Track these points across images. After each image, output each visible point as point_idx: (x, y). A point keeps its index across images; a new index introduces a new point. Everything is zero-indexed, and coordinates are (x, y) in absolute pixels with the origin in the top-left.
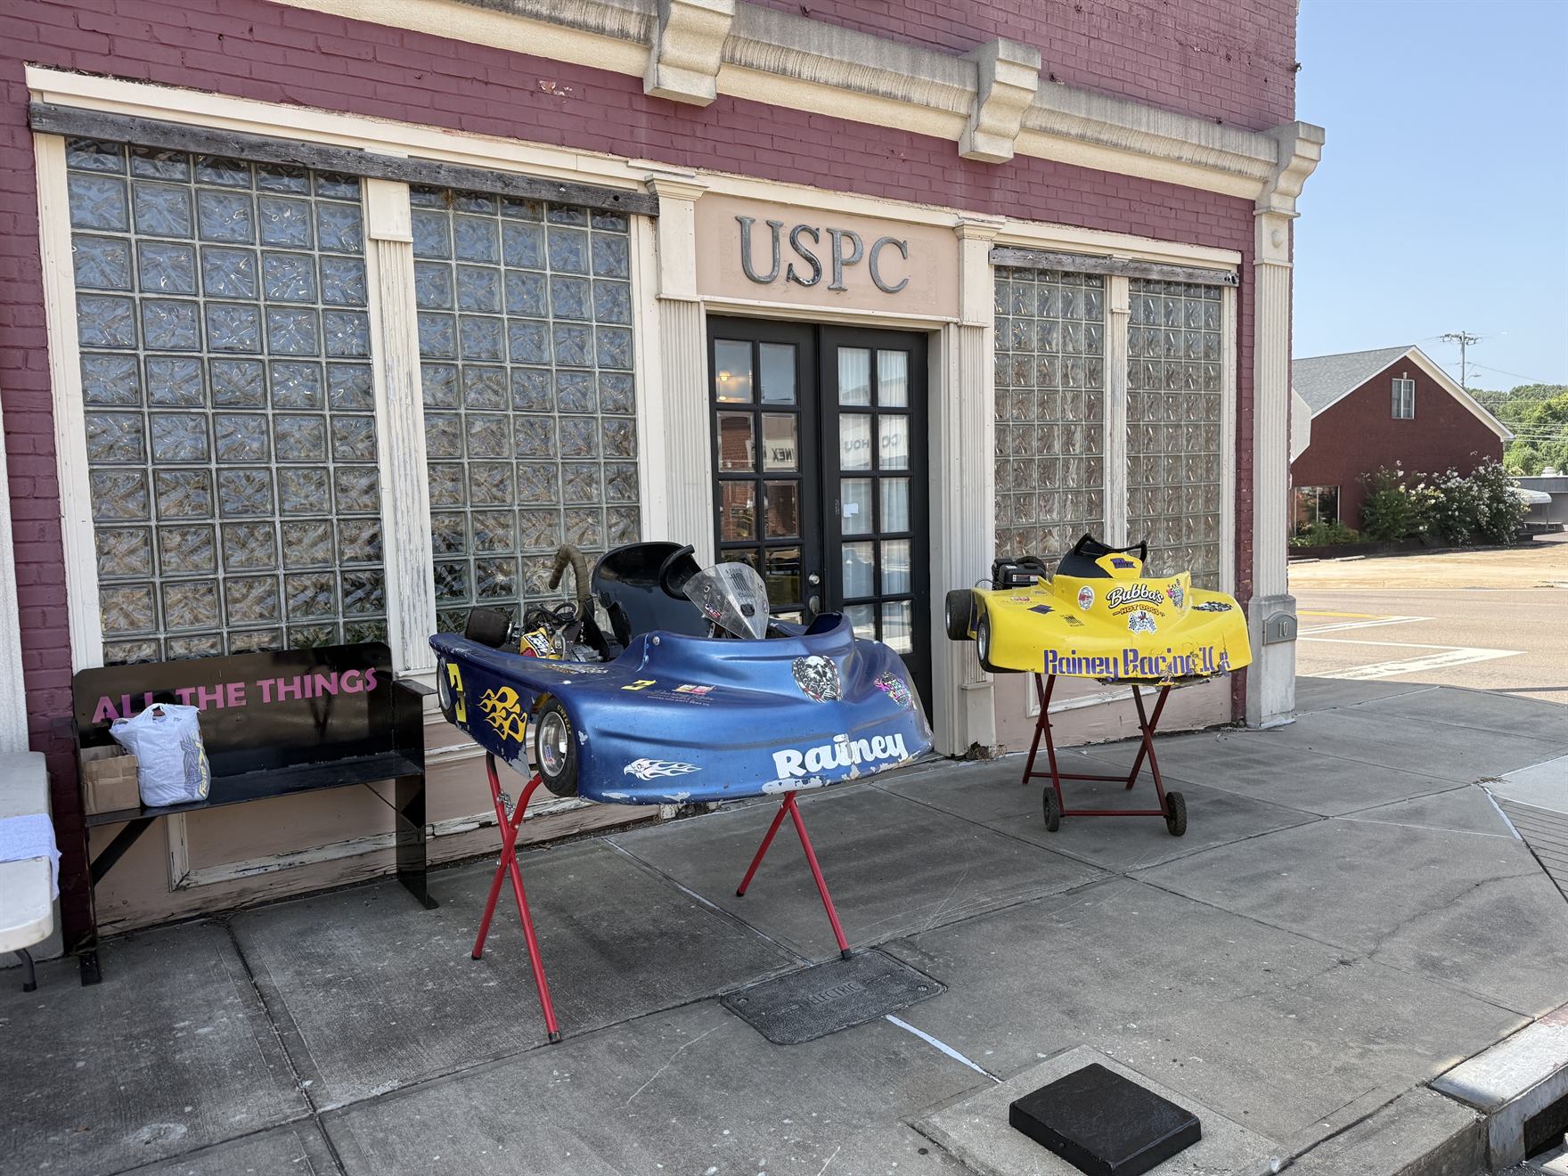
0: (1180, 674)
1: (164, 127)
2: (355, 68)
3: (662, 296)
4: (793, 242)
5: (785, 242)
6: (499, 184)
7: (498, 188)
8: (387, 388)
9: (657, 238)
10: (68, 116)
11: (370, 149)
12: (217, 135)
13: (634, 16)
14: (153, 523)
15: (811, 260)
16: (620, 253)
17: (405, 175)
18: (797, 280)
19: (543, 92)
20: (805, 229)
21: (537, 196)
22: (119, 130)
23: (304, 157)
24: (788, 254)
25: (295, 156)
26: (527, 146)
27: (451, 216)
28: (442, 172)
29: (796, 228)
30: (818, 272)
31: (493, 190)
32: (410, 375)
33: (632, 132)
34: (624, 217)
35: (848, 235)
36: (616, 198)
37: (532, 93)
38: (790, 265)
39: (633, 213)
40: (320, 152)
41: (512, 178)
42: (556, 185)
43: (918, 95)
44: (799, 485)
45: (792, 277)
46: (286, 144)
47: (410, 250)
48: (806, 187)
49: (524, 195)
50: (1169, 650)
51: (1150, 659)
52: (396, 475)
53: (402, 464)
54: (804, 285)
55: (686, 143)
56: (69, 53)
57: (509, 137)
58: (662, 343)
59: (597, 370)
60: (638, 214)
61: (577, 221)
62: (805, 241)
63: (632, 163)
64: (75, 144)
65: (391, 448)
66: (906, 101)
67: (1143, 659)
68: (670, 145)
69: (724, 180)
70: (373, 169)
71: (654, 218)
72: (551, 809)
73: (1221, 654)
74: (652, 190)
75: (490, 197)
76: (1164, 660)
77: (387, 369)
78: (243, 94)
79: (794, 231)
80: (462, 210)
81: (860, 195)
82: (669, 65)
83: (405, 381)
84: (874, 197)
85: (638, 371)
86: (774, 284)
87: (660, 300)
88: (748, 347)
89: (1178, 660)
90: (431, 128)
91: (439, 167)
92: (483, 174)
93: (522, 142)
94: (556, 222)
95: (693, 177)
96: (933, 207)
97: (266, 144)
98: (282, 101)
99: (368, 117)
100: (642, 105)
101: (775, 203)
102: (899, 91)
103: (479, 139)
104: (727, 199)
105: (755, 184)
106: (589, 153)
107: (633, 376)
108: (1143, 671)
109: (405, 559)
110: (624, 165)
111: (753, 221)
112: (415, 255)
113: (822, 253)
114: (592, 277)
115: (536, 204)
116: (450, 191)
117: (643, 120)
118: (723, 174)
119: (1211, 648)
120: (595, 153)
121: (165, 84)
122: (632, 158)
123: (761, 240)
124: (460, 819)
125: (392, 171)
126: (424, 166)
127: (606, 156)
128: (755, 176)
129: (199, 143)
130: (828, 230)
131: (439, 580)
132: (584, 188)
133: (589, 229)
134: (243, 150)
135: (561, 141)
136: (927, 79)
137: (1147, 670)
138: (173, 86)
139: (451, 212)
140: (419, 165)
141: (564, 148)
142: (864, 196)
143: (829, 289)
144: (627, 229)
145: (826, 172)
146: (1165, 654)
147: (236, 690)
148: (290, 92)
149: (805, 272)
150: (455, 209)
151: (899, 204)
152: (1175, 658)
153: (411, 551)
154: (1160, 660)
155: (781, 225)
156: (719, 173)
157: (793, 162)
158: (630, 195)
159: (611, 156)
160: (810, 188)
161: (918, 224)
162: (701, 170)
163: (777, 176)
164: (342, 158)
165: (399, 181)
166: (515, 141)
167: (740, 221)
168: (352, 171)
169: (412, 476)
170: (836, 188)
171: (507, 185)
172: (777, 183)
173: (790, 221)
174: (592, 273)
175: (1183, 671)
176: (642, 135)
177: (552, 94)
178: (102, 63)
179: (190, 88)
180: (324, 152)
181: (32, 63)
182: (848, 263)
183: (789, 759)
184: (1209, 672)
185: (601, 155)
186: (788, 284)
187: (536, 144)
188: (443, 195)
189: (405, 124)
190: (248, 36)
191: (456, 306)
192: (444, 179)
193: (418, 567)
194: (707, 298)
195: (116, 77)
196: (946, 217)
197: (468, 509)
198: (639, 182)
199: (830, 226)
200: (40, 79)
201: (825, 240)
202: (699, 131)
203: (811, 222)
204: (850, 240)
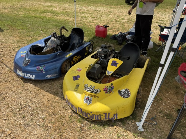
0: (94, 119)
50: (91, 112)
51: (85, 113)
67: (83, 112)
73: (114, 115)
76: (89, 114)
89: (94, 116)
108: (83, 115)
119: (109, 114)
137: (84, 115)
146: (90, 113)
152: (93, 115)
154: (88, 114)
175: (95, 118)
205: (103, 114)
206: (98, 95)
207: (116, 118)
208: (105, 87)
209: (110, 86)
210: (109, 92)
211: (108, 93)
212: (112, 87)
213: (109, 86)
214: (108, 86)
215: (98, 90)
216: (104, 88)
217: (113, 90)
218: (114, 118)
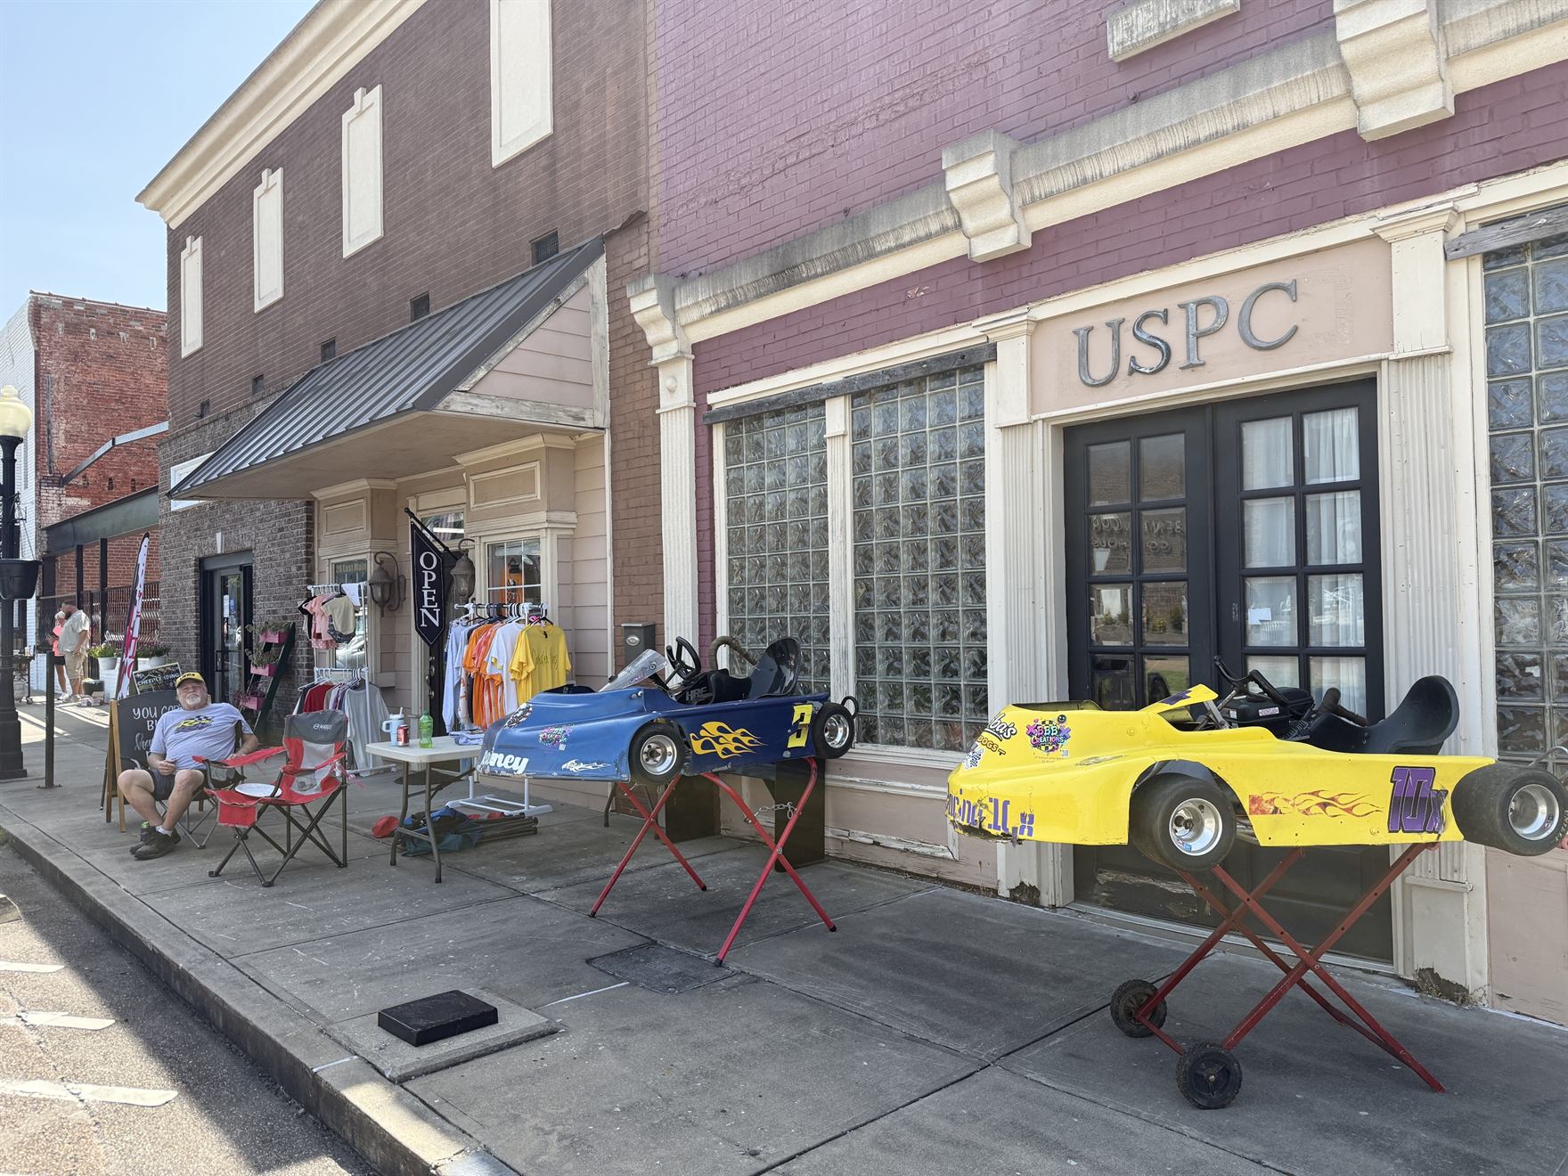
2: (817, 335)
4: (1137, 334)
5: (1127, 336)
6: (887, 377)
7: (886, 380)
11: (825, 381)
13: (945, 213)
15: (1159, 345)
17: (844, 390)
18: (1142, 371)
19: (910, 299)
20: (1146, 316)
21: (910, 376)
24: (1130, 346)
26: (902, 343)
27: (872, 408)
29: (1141, 318)
30: (1167, 354)
31: (884, 383)
33: (970, 299)
34: (983, 367)
35: (1200, 303)
36: (963, 357)
37: (904, 303)
38: (1131, 359)
40: (800, 394)
41: (895, 369)
42: (919, 364)
43: (1254, 114)
44: (1187, 586)
45: (1133, 371)
47: (849, 438)
48: (1141, 274)
52: (833, 588)
53: (836, 581)
54: (1150, 373)
56: (721, 381)
57: (891, 341)
61: (950, 383)
62: (1151, 328)
63: (975, 323)
64: (728, 425)
65: (832, 570)
66: (1243, 128)
68: (1000, 296)
70: (828, 394)
71: (994, 361)
73: (1023, 816)
75: (894, 387)
78: (772, 374)
79: (1137, 322)
80: (878, 401)
81: (1211, 256)
82: (977, 235)
84: (1231, 250)
85: (987, 493)
86: (1115, 382)
87: (1001, 429)
90: (855, 354)
91: (855, 379)
92: (878, 374)
95: (1022, 315)
96: (1328, 225)
98: (787, 370)
99: (823, 362)
100: (976, 274)
101: (1115, 302)
102: (1228, 123)
103: (876, 351)
104: (1062, 319)
105: (1085, 295)
106: (944, 330)
110: (970, 327)
111: (1090, 329)
112: (852, 441)
113: (1174, 334)
114: (958, 423)
115: (920, 381)
116: (871, 392)
117: (979, 285)
118: (1052, 299)
120: (947, 328)
121: (748, 382)
122: (973, 319)
123: (1101, 346)
124: (863, 833)
125: (835, 391)
127: (955, 326)
128: (1083, 287)
129: (754, 410)
130: (1179, 308)
132: (940, 358)
133: (957, 387)
135: (923, 329)
136: (1259, 90)
138: (750, 381)
139: (872, 405)
140: (849, 381)
141: (925, 334)
142: (1216, 254)
143: (1182, 368)
144: (982, 377)
145: (1160, 250)
148: (790, 364)
149: (1150, 358)
150: (873, 403)
151: (1274, 242)
152: (965, 802)
155: (1123, 321)
156: (1048, 300)
157: (1119, 258)
158: (972, 350)
159: (959, 325)
160: (1144, 273)
161: (1317, 251)
162: (1029, 305)
163: (1105, 276)
164: (809, 393)
165: (836, 397)
166: (897, 342)
167: (1076, 334)
168: (818, 399)
169: (841, 588)
170: (1176, 261)
172: (1104, 285)
173: (1132, 314)
174: (960, 419)
176: (978, 297)
177: (916, 297)
179: (755, 380)
180: (802, 393)
181: (709, 392)
182: (1208, 333)
184: (1000, 833)
185: (951, 327)
186: (1131, 378)
187: (909, 339)
188: (867, 396)
189: (842, 357)
190: (773, 341)
191: (873, 469)
194: (1043, 416)
195: (733, 387)
196: (1355, 227)
198: (983, 336)
199: (1182, 300)
200: (712, 398)
201: (1177, 319)
202: (1025, 272)
203: (1157, 305)
204: (1209, 307)
205: (986, 801)
206: (1003, 745)
207: (1026, 830)
208: (1036, 721)
209: (1055, 722)
210: (1047, 748)
211: (1043, 748)
212: (1059, 731)
213: (1051, 722)
214: (1047, 723)
215: (1008, 727)
216: (1032, 724)
217: (1066, 745)
218: (1023, 828)
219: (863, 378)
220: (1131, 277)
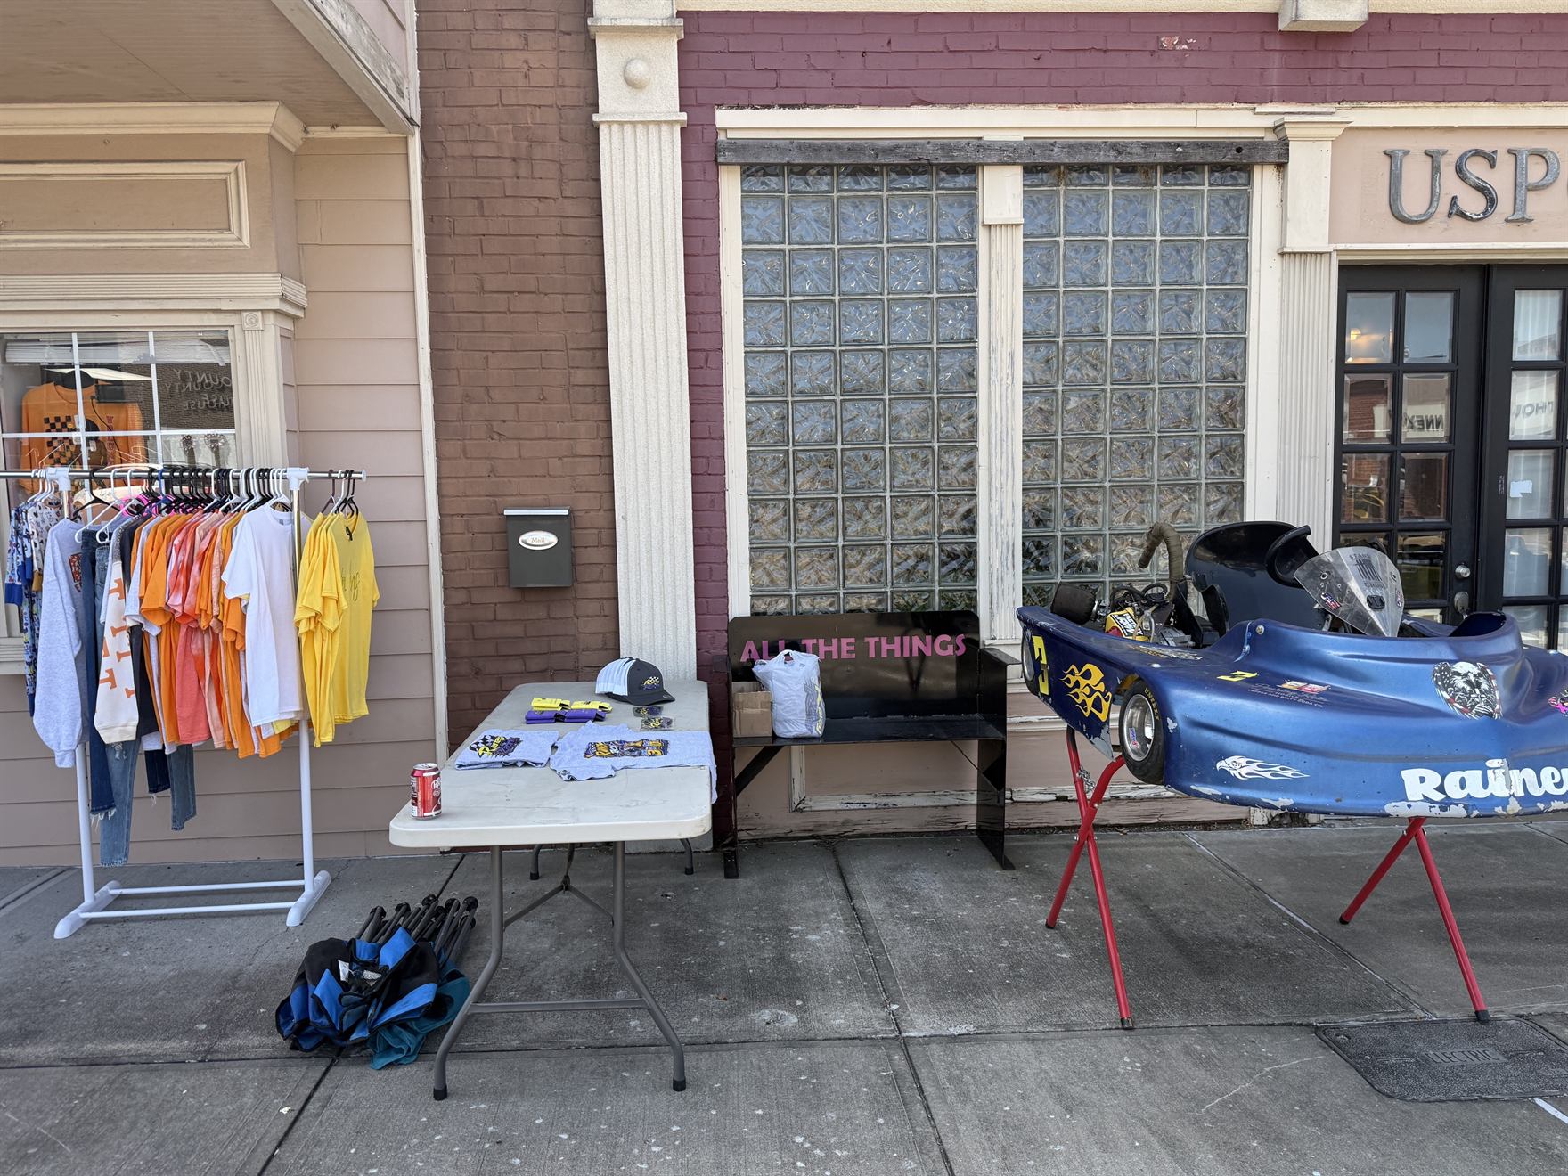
1: (814, 145)
2: (978, 61)
3: (1285, 250)
4: (1460, 171)
5: (1448, 171)
6: (1113, 153)
7: (1111, 157)
8: (990, 368)
9: (1284, 187)
10: (744, 147)
11: (989, 137)
12: (858, 145)
14: (791, 497)
15: (1483, 189)
16: (1240, 209)
17: (1020, 157)
18: (1463, 215)
19: (1164, 50)
20: (1477, 153)
21: (1151, 160)
22: (781, 153)
23: (931, 154)
24: (1451, 185)
25: (921, 154)
26: (1144, 109)
27: (1062, 193)
28: (1055, 149)
29: (1465, 154)
30: (1492, 202)
31: (1105, 161)
32: (1012, 356)
33: (1262, 75)
34: (1247, 169)
35: (1540, 154)
36: (1239, 150)
37: (1152, 53)
38: (1454, 198)
39: (1257, 163)
40: (943, 147)
41: (1126, 145)
42: (1171, 145)
44: (1449, 459)
45: (1455, 211)
46: (914, 144)
47: (1020, 231)
48: (1481, 104)
49: (1138, 161)
52: (993, 452)
53: (999, 443)
54: (1472, 219)
55: (1328, 77)
56: (746, 92)
57: (1125, 103)
58: (1282, 301)
59: (1205, 336)
60: (1262, 164)
61: (1193, 181)
62: (1477, 169)
63: (1260, 109)
64: (748, 171)
65: (990, 427)
68: (1307, 82)
69: (1372, 111)
70: (990, 156)
71: (1281, 166)
72: (1129, 794)
74: (1281, 135)
75: (1102, 167)
77: (991, 350)
78: (880, 103)
79: (1461, 158)
80: (1073, 185)
81: (1558, 103)
83: (1006, 359)
85: (1252, 336)
86: (1431, 222)
87: (1282, 254)
88: (1390, 298)
90: (1047, 107)
91: (1052, 145)
92: (1097, 145)
93: (1138, 106)
94: (1170, 185)
95: (1332, 113)
97: (897, 147)
98: (913, 104)
99: (988, 106)
100: (1275, 43)
101: (1437, 128)
103: (1092, 110)
104: (1370, 133)
105: (1413, 110)
106: (1211, 106)
107: (1245, 340)
109: (997, 533)
110: (1250, 113)
111: (1406, 153)
112: (1025, 236)
113: (1500, 179)
114: (1205, 238)
115: (1149, 168)
116: (1062, 168)
117: (1276, 59)
118: (1370, 105)
120: (1219, 105)
121: (818, 106)
122: (1260, 103)
123: (1416, 176)
124: (1037, 789)
125: (1006, 155)
126: (1038, 146)
127: (1231, 106)
128: (1413, 100)
129: (841, 155)
130: (1510, 151)
131: (1026, 554)
132: (1203, 145)
133: (1206, 188)
134: (877, 155)
135: (1182, 98)
138: (826, 106)
139: (1062, 188)
140: (1034, 145)
141: (1183, 105)
142: (1564, 103)
143: (1507, 221)
144: (1249, 182)
145: (1511, 81)
147: (848, 644)
148: (920, 94)
149: (1472, 203)
150: (1066, 185)
153: (1002, 526)
155: (1445, 153)
156: (1366, 104)
157: (1466, 77)
158: (1255, 145)
159: (1235, 105)
160: (1487, 104)
162: (1344, 105)
163: (1444, 97)
164: (962, 149)
165: (1014, 164)
166: (1131, 106)
167: (1390, 155)
168: (971, 161)
169: (1007, 454)
170: (1523, 100)
171: (1120, 153)
172: (1443, 104)
173: (1455, 147)
174: (1205, 233)
176: (1274, 76)
177: (1174, 49)
178: (769, 97)
179: (838, 105)
180: (947, 146)
181: (720, 106)
182: (1536, 188)
183: (1422, 780)
185: (1224, 105)
186: (1450, 221)
187: (1153, 106)
188: (1055, 172)
189: (1022, 107)
190: (886, 49)
191: (1061, 283)
192: (1059, 156)
193: (1008, 542)
194: (1341, 247)
195: (783, 106)
197: (1059, 485)
198: (1266, 129)
199: (1512, 145)
200: (725, 118)
201: (1505, 164)
202: (1344, 60)
203: (1486, 144)
204: (1540, 160)
219: (1070, 146)
220: (1470, 104)
